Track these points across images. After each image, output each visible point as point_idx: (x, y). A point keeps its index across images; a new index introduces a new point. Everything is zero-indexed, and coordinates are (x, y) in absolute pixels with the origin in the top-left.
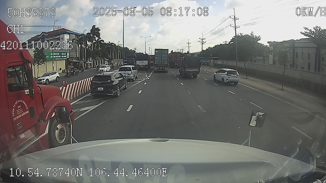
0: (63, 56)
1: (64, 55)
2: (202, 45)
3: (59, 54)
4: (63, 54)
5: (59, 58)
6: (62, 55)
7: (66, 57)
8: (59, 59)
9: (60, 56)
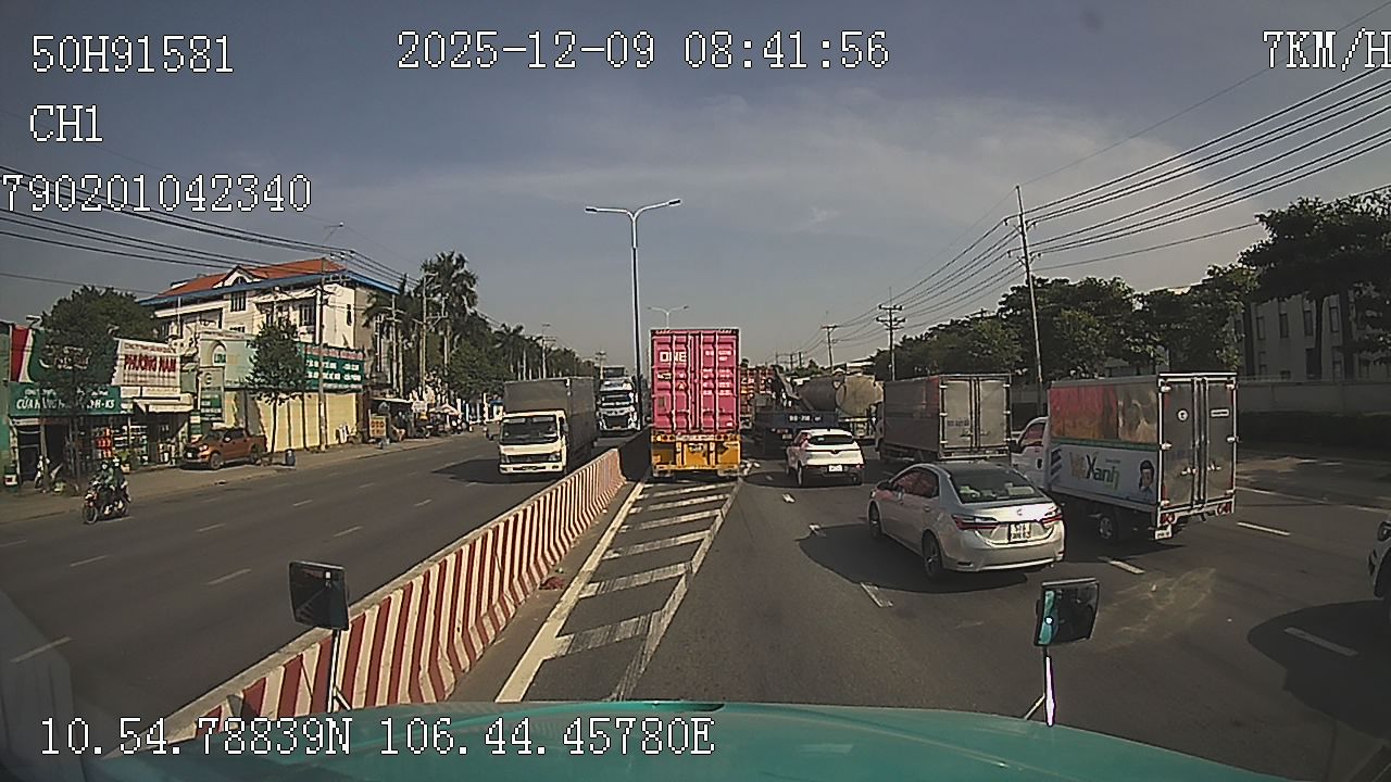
0: (347, 377)
1: (351, 372)
2: (891, 334)
3: (333, 366)
4: (348, 367)
5: (335, 381)
6: (347, 372)
7: (356, 382)
8: (335, 386)
9: (338, 377)
